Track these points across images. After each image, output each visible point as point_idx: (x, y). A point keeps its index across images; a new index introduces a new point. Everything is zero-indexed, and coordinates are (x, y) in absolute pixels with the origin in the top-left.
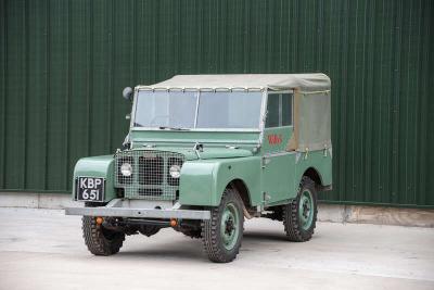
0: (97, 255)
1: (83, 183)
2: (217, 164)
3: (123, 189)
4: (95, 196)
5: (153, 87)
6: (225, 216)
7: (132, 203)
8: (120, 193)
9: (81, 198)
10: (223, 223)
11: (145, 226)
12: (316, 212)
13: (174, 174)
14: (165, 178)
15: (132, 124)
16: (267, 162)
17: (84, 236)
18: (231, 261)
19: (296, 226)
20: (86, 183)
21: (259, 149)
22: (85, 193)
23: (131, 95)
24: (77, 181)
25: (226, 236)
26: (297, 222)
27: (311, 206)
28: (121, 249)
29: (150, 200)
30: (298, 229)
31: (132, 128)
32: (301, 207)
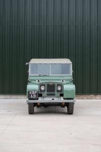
3: (42, 94)
4: (35, 96)
7: (44, 98)
9: (30, 97)
13: (59, 89)
14: (56, 90)
15: (30, 74)
20: (32, 93)
24: (28, 92)
29: (51, 97)
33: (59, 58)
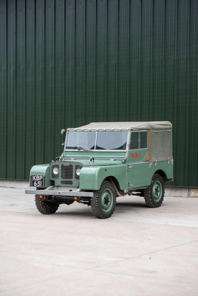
0: (44, 214)
1: (34, 178)
2: (98, 168)
3: (54, 181)
4: (40, 184)
5: (75, 129)
6: (104, 195)
7: (59, 188)
8: (52, 183)
9: (33, 185)
10: (103, 198)
11: (66, 200)
12: (163, 192)
13: (78, 174)
14: (74, 175)
15: (65, 148)
16: (130, 167)
17: (36, 205)
18: (108, 217)
19: (151, 200)
20: (36, 178)
21: (125, 161)
22: (35, 183)
23: (65, 133)
24: (31, 176)
25: (105, 205)
26: (151, 197)
27: (160, 189)
28: (57, 211)
29: (67, 187)
30: (152, 201)
31: (65, 150)
32: (154, 190)
33: (103, 121)
